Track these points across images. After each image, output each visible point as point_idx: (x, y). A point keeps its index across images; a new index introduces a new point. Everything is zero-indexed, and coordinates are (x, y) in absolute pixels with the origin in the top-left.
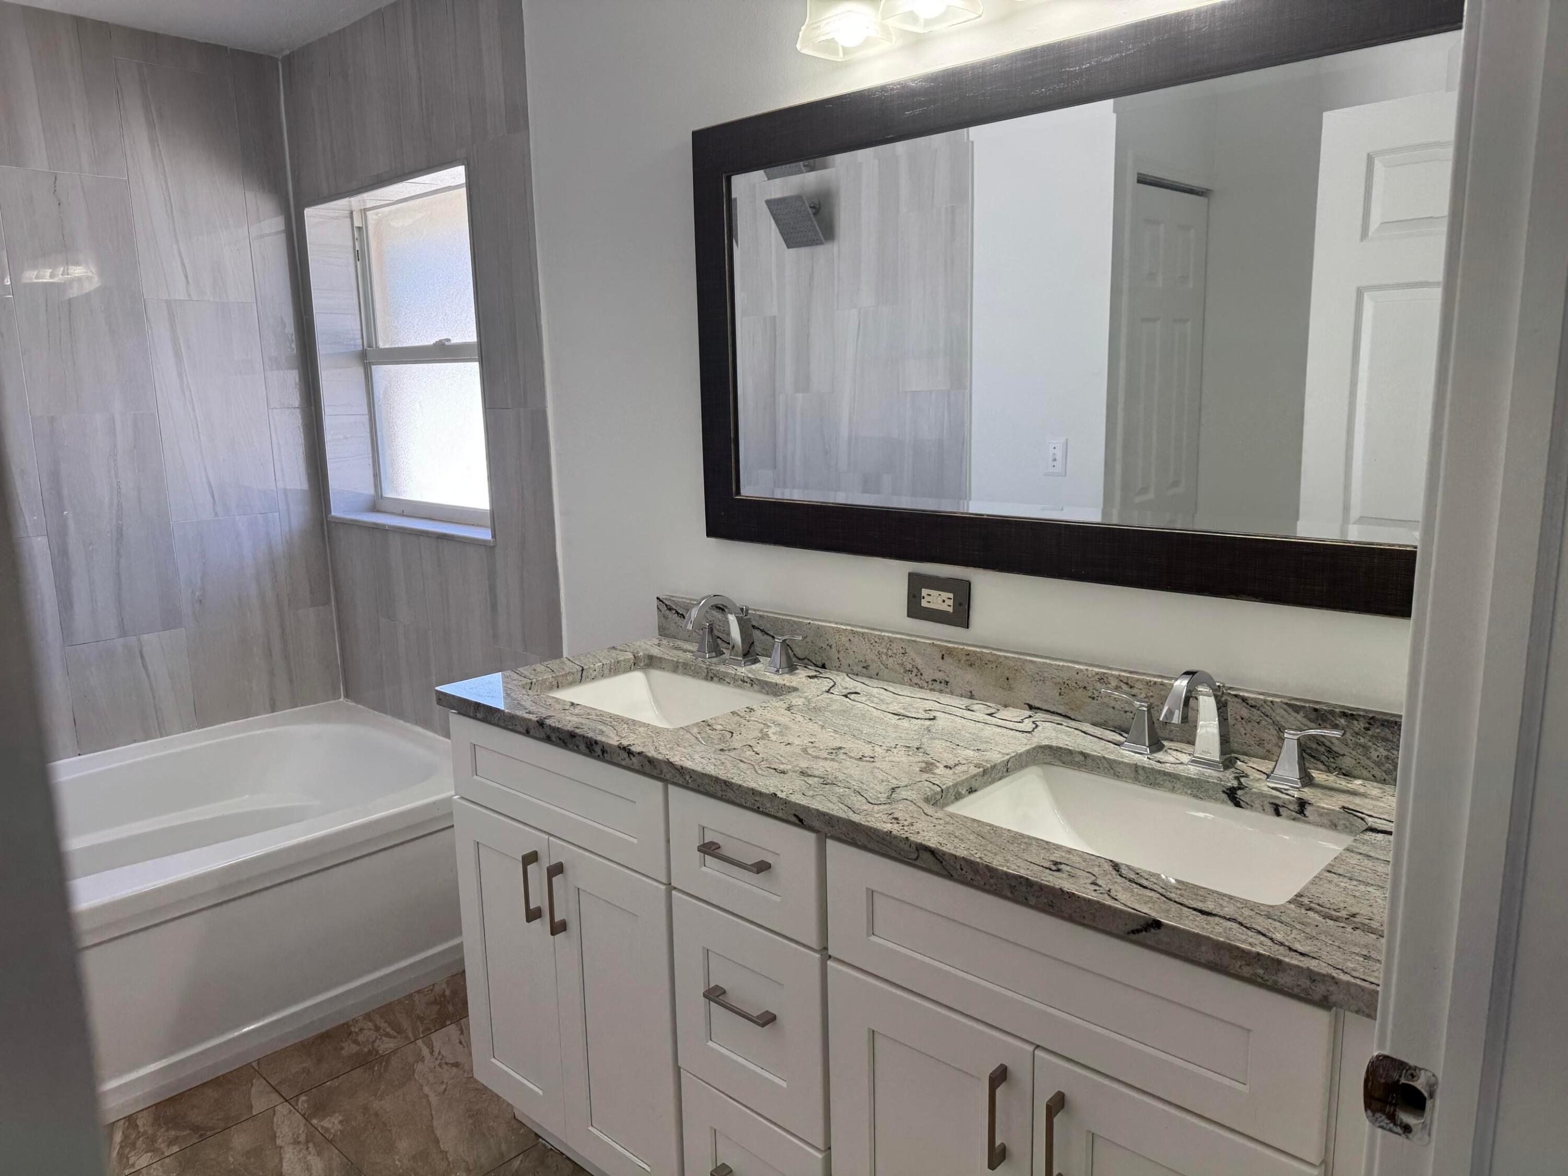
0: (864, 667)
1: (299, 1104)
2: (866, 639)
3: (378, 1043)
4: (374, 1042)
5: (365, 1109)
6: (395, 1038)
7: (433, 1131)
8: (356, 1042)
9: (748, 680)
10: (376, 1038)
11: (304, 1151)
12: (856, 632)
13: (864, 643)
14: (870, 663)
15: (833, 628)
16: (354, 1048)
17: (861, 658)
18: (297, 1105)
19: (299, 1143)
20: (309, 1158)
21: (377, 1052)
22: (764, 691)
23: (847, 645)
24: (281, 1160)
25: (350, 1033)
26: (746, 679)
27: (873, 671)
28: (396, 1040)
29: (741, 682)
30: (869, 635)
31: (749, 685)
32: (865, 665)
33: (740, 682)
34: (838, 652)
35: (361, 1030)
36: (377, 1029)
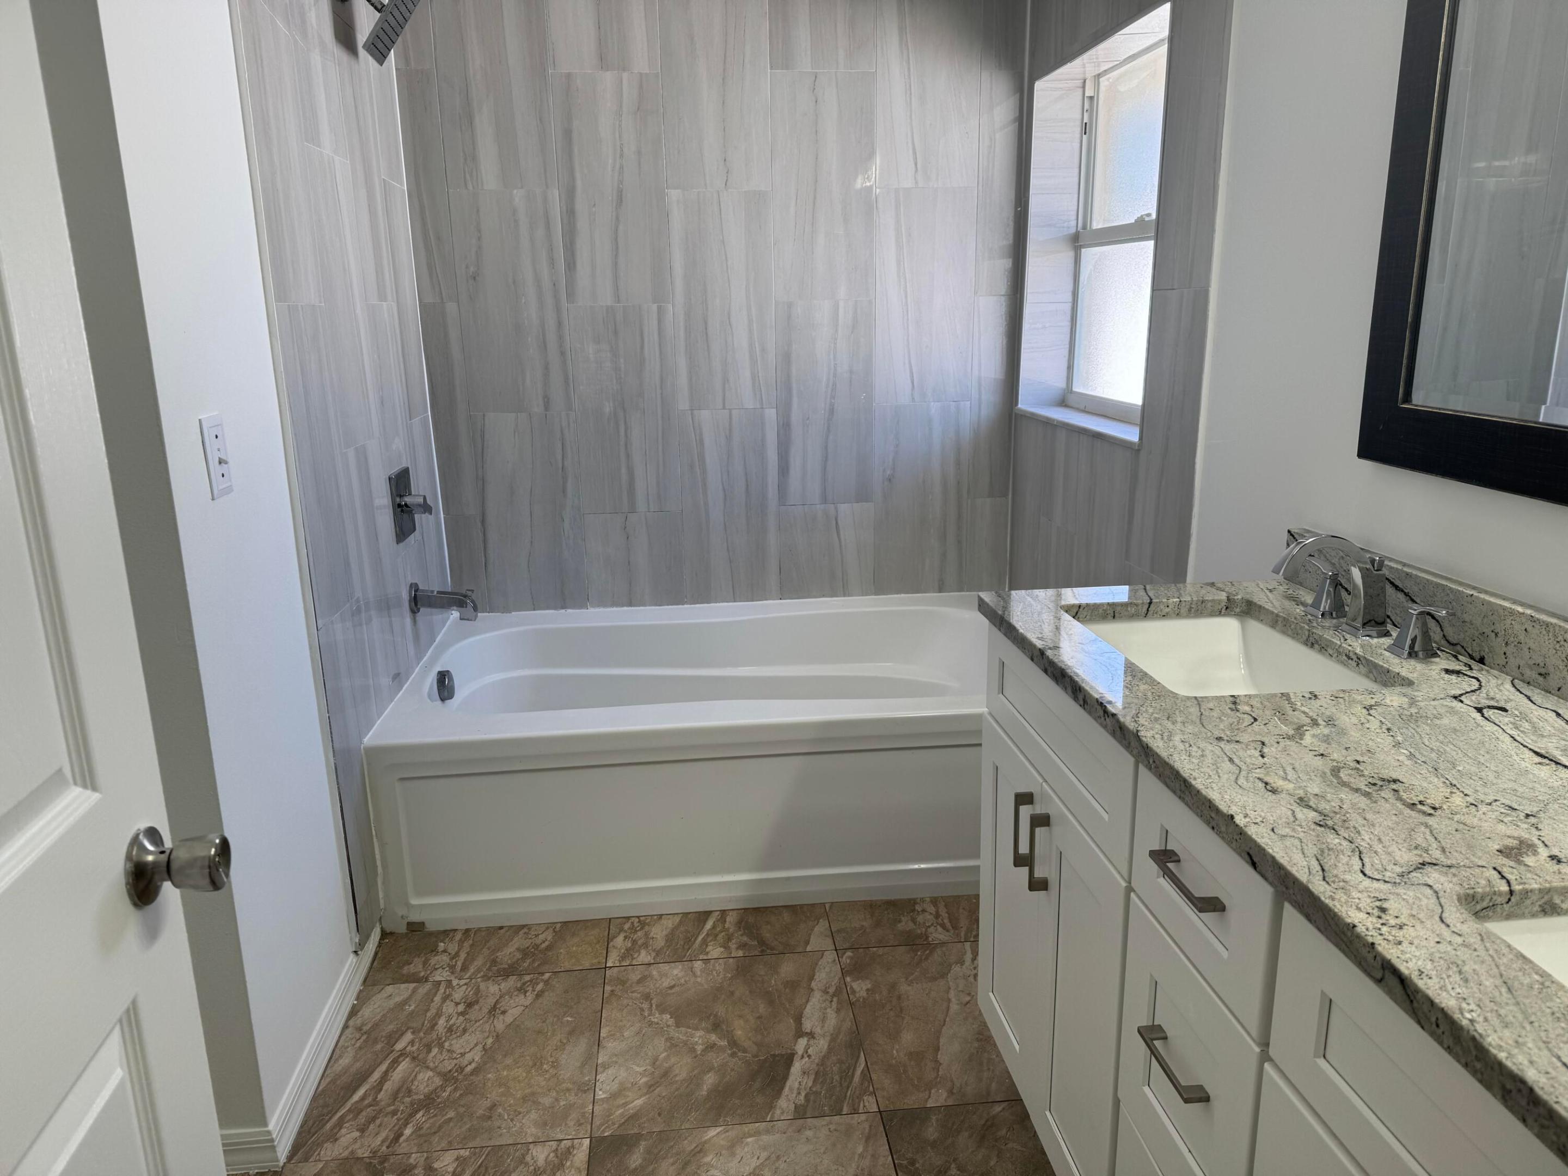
0: (1540, 674)
1: (844, 958)
2: (1551, 634)
3: (932, 929)
4: (929, 927)
5: (893, 987)
6: (948, 931)
7: (938, 1038)
8: (914, 921)
9: (1354, 657)
10: (932, 924)
11: (827, 1003)
12: (1538, 620)
13: (1546, 638)
14: (1551, 670)
15: (1505, 609)
16: (911, 925)
17: (1540, 660)
18: (842, 957)
19: (828, 993)
20: (829, 1010)
21: (927, 937)
22: (1371, 675)
23: (1522, 637)
24: (808, 1001)
25: (914, 910)
26: (1351, 655)
27: (1554, 682)
28: (947, 934)
29: (1346, 658)
30: (1557, 628)
31: (1354, 664)
32: (1543, 671)
33: (1344, 657)
34: (1507, 644)
35: (924, 911)
36: (937, 916)
